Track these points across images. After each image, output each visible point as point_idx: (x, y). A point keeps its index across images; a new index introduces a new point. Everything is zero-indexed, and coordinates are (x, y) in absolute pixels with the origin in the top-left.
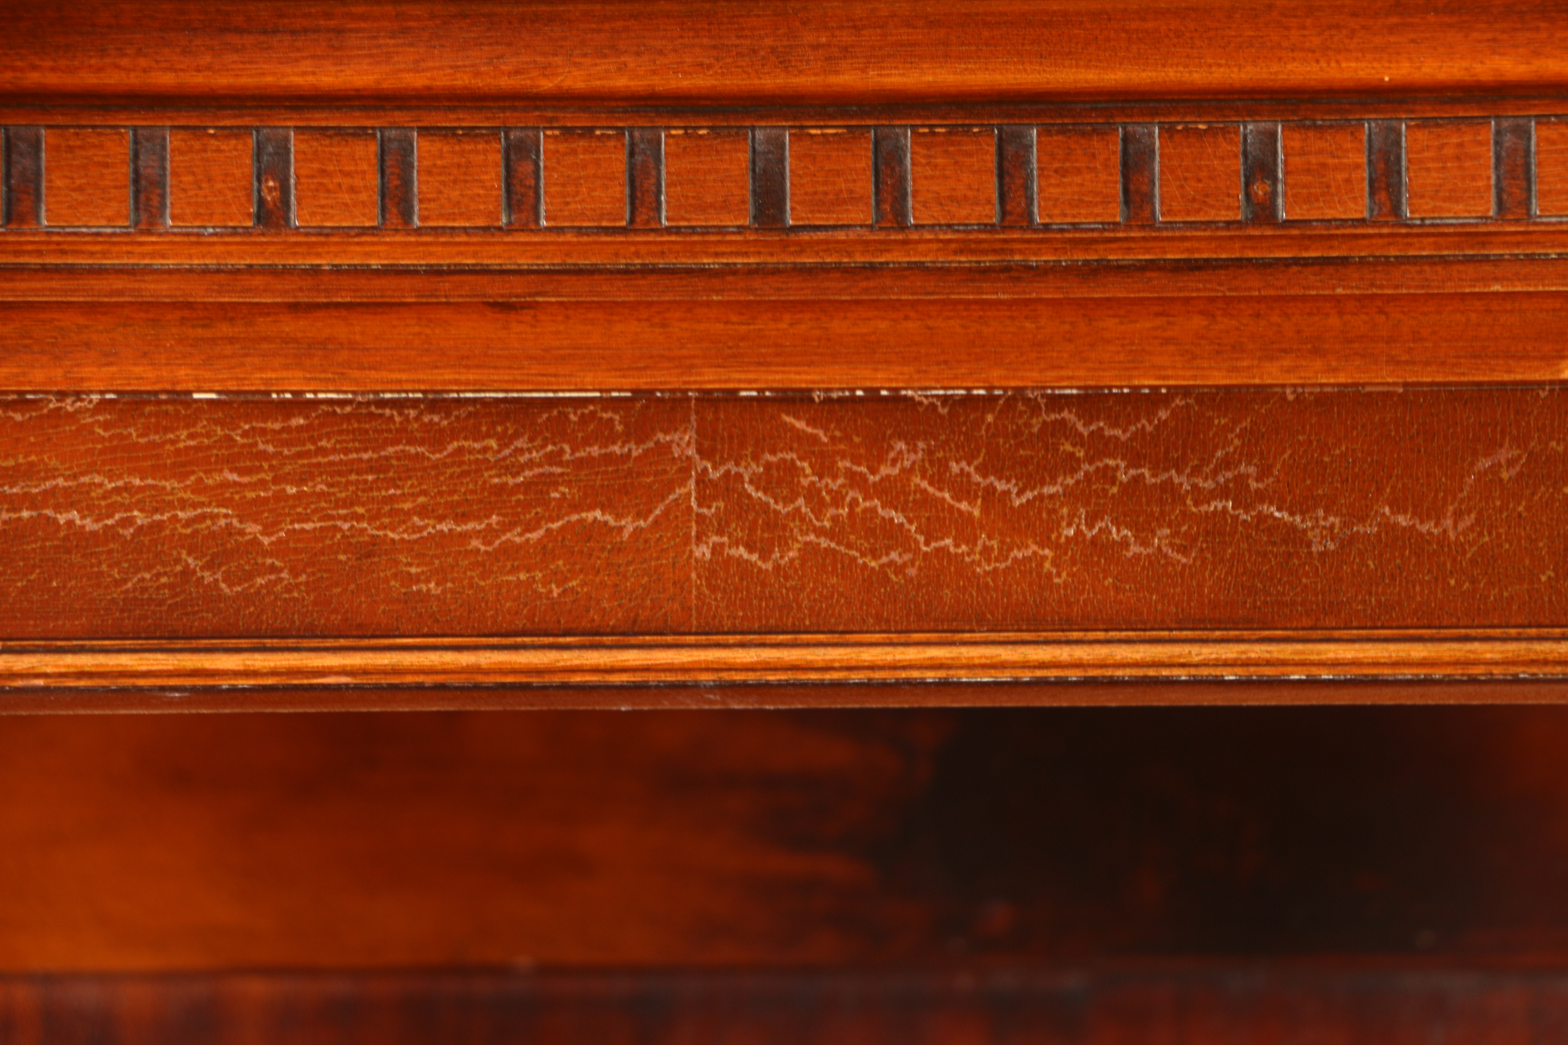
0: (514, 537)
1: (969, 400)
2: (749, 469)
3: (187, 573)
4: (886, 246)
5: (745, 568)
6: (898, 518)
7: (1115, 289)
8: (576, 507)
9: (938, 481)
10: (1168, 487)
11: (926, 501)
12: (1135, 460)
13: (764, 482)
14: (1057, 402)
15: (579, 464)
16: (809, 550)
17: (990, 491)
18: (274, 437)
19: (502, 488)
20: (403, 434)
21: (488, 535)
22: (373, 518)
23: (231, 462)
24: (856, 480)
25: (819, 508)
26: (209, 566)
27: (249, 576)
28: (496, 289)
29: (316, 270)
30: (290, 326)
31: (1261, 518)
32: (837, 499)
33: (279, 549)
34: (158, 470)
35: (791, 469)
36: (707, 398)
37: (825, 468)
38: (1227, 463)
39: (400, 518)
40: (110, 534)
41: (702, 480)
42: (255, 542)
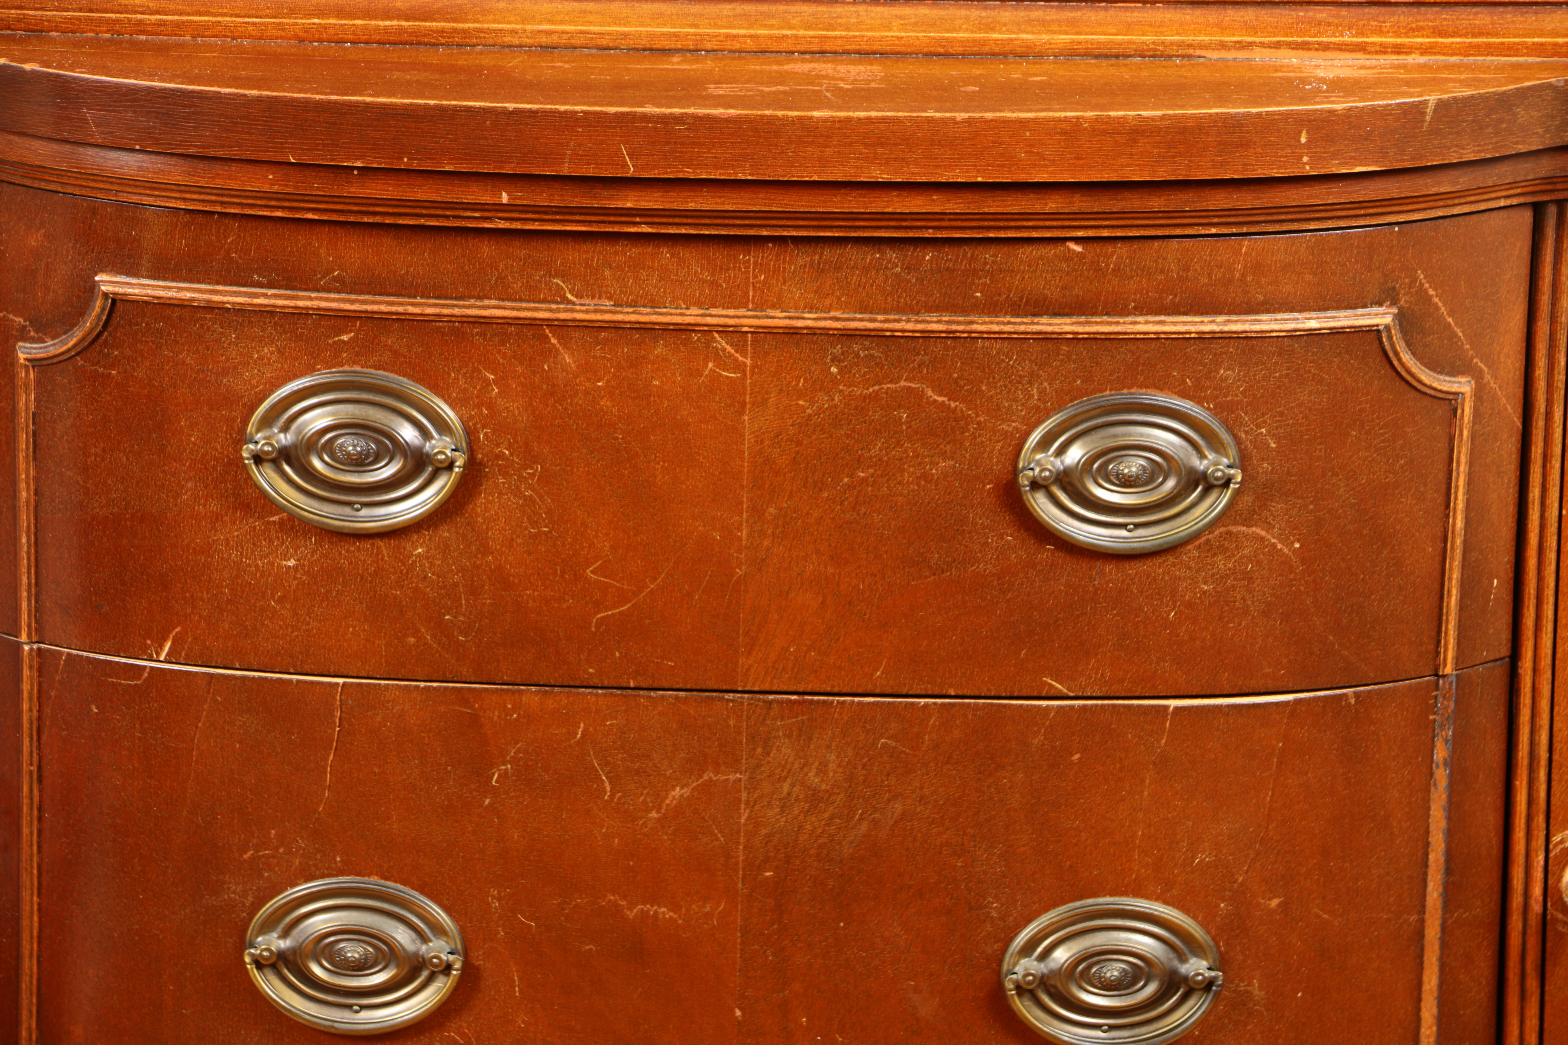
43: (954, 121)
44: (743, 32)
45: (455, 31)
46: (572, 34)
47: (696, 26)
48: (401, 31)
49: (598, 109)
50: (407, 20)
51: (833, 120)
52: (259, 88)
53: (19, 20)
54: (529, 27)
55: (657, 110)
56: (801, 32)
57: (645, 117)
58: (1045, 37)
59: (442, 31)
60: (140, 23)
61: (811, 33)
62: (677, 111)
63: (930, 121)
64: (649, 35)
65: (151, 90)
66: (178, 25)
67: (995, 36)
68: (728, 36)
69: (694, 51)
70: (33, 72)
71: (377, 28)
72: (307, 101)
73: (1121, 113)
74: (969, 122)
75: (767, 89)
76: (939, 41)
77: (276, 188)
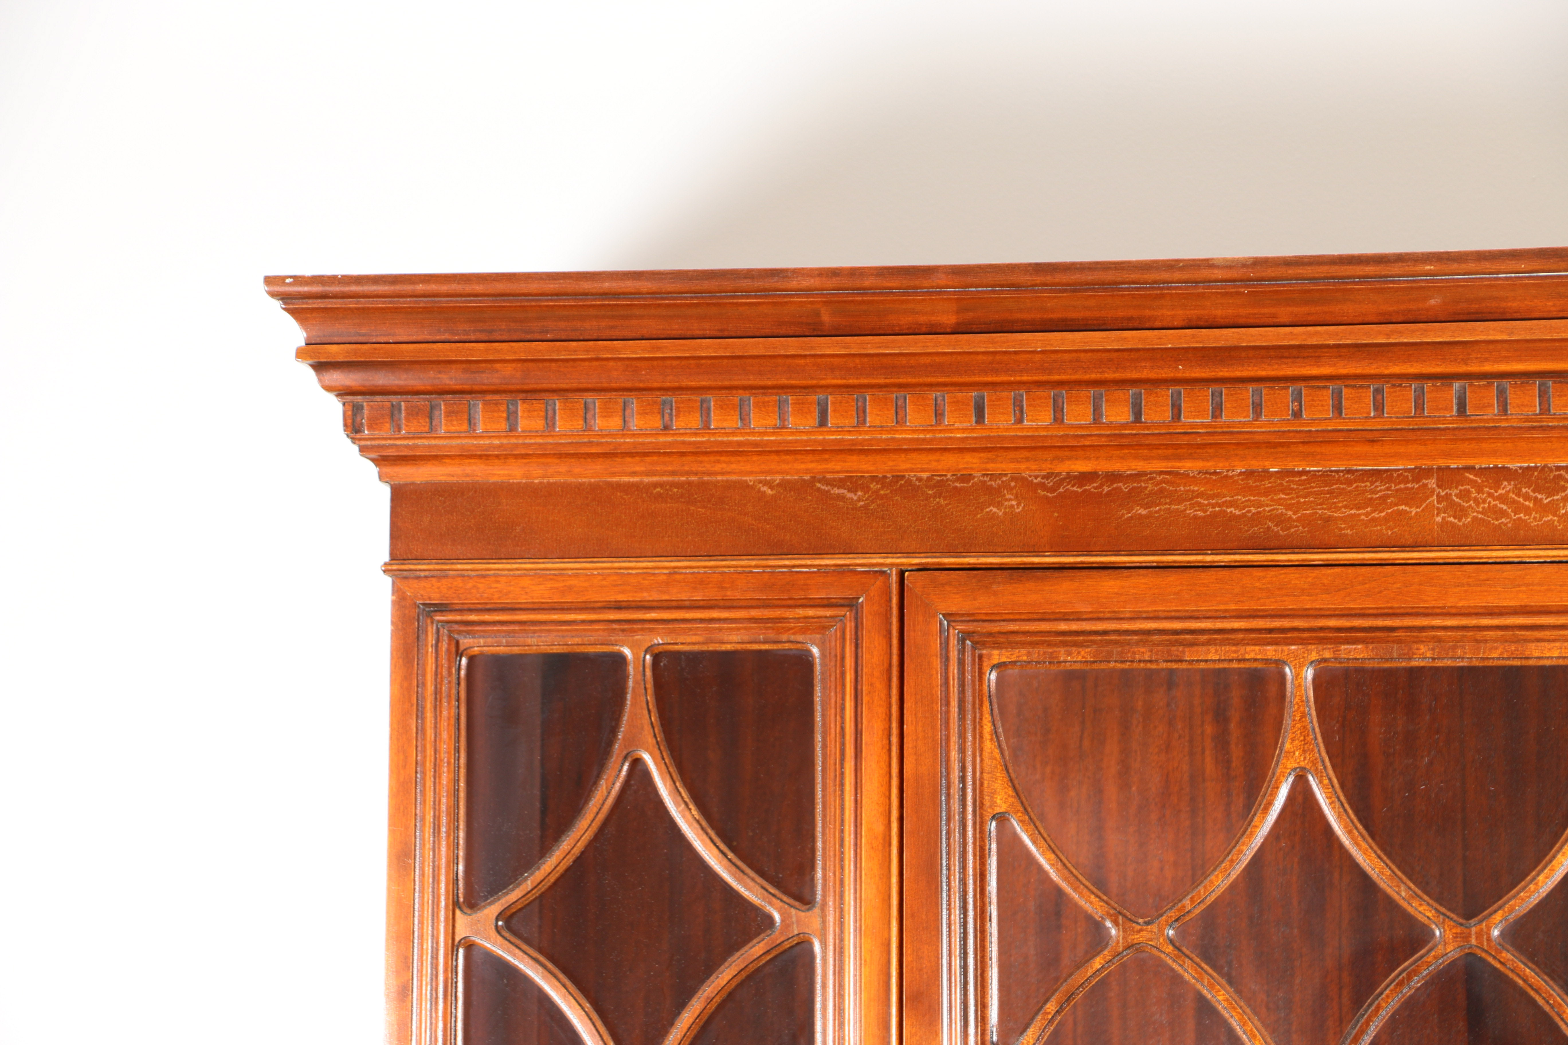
0: (1376, 515)
1: (1528, 468)
2: (1455, 492)
3: (1269, 528)
4: (1500, 420)
5: (1453, 525)
6: (1505, 507)
8: (1396, 505)
9: (1518, 495)
11: (1514, 502)
13: (1459, 496)
14: (1559, 468)
15: (1397, 490)
16: (1475, 519)
17: (1536, 498)
18: (1296, 483)
19: (1371, 499)
20: (1339, 481)
21: (1367, 514)
22: (1329, 509)
23: (1282, 491)
24: (1490, 495)
25: (1478, 504)
26: (1276, 525)
27: (1289, 529)
28: (1370, 436)
29: (1310, 431)
30: (1301, 448)
32: (1484, 501)
33: (1298, 520)
34: (1259, 494)
35: (1468, 491)
36: (1439, 469)
37: (1480, 490)
39: (1338, 509)
40: (1244, 515)
41: (1438, 495)
42: (1290, 517)
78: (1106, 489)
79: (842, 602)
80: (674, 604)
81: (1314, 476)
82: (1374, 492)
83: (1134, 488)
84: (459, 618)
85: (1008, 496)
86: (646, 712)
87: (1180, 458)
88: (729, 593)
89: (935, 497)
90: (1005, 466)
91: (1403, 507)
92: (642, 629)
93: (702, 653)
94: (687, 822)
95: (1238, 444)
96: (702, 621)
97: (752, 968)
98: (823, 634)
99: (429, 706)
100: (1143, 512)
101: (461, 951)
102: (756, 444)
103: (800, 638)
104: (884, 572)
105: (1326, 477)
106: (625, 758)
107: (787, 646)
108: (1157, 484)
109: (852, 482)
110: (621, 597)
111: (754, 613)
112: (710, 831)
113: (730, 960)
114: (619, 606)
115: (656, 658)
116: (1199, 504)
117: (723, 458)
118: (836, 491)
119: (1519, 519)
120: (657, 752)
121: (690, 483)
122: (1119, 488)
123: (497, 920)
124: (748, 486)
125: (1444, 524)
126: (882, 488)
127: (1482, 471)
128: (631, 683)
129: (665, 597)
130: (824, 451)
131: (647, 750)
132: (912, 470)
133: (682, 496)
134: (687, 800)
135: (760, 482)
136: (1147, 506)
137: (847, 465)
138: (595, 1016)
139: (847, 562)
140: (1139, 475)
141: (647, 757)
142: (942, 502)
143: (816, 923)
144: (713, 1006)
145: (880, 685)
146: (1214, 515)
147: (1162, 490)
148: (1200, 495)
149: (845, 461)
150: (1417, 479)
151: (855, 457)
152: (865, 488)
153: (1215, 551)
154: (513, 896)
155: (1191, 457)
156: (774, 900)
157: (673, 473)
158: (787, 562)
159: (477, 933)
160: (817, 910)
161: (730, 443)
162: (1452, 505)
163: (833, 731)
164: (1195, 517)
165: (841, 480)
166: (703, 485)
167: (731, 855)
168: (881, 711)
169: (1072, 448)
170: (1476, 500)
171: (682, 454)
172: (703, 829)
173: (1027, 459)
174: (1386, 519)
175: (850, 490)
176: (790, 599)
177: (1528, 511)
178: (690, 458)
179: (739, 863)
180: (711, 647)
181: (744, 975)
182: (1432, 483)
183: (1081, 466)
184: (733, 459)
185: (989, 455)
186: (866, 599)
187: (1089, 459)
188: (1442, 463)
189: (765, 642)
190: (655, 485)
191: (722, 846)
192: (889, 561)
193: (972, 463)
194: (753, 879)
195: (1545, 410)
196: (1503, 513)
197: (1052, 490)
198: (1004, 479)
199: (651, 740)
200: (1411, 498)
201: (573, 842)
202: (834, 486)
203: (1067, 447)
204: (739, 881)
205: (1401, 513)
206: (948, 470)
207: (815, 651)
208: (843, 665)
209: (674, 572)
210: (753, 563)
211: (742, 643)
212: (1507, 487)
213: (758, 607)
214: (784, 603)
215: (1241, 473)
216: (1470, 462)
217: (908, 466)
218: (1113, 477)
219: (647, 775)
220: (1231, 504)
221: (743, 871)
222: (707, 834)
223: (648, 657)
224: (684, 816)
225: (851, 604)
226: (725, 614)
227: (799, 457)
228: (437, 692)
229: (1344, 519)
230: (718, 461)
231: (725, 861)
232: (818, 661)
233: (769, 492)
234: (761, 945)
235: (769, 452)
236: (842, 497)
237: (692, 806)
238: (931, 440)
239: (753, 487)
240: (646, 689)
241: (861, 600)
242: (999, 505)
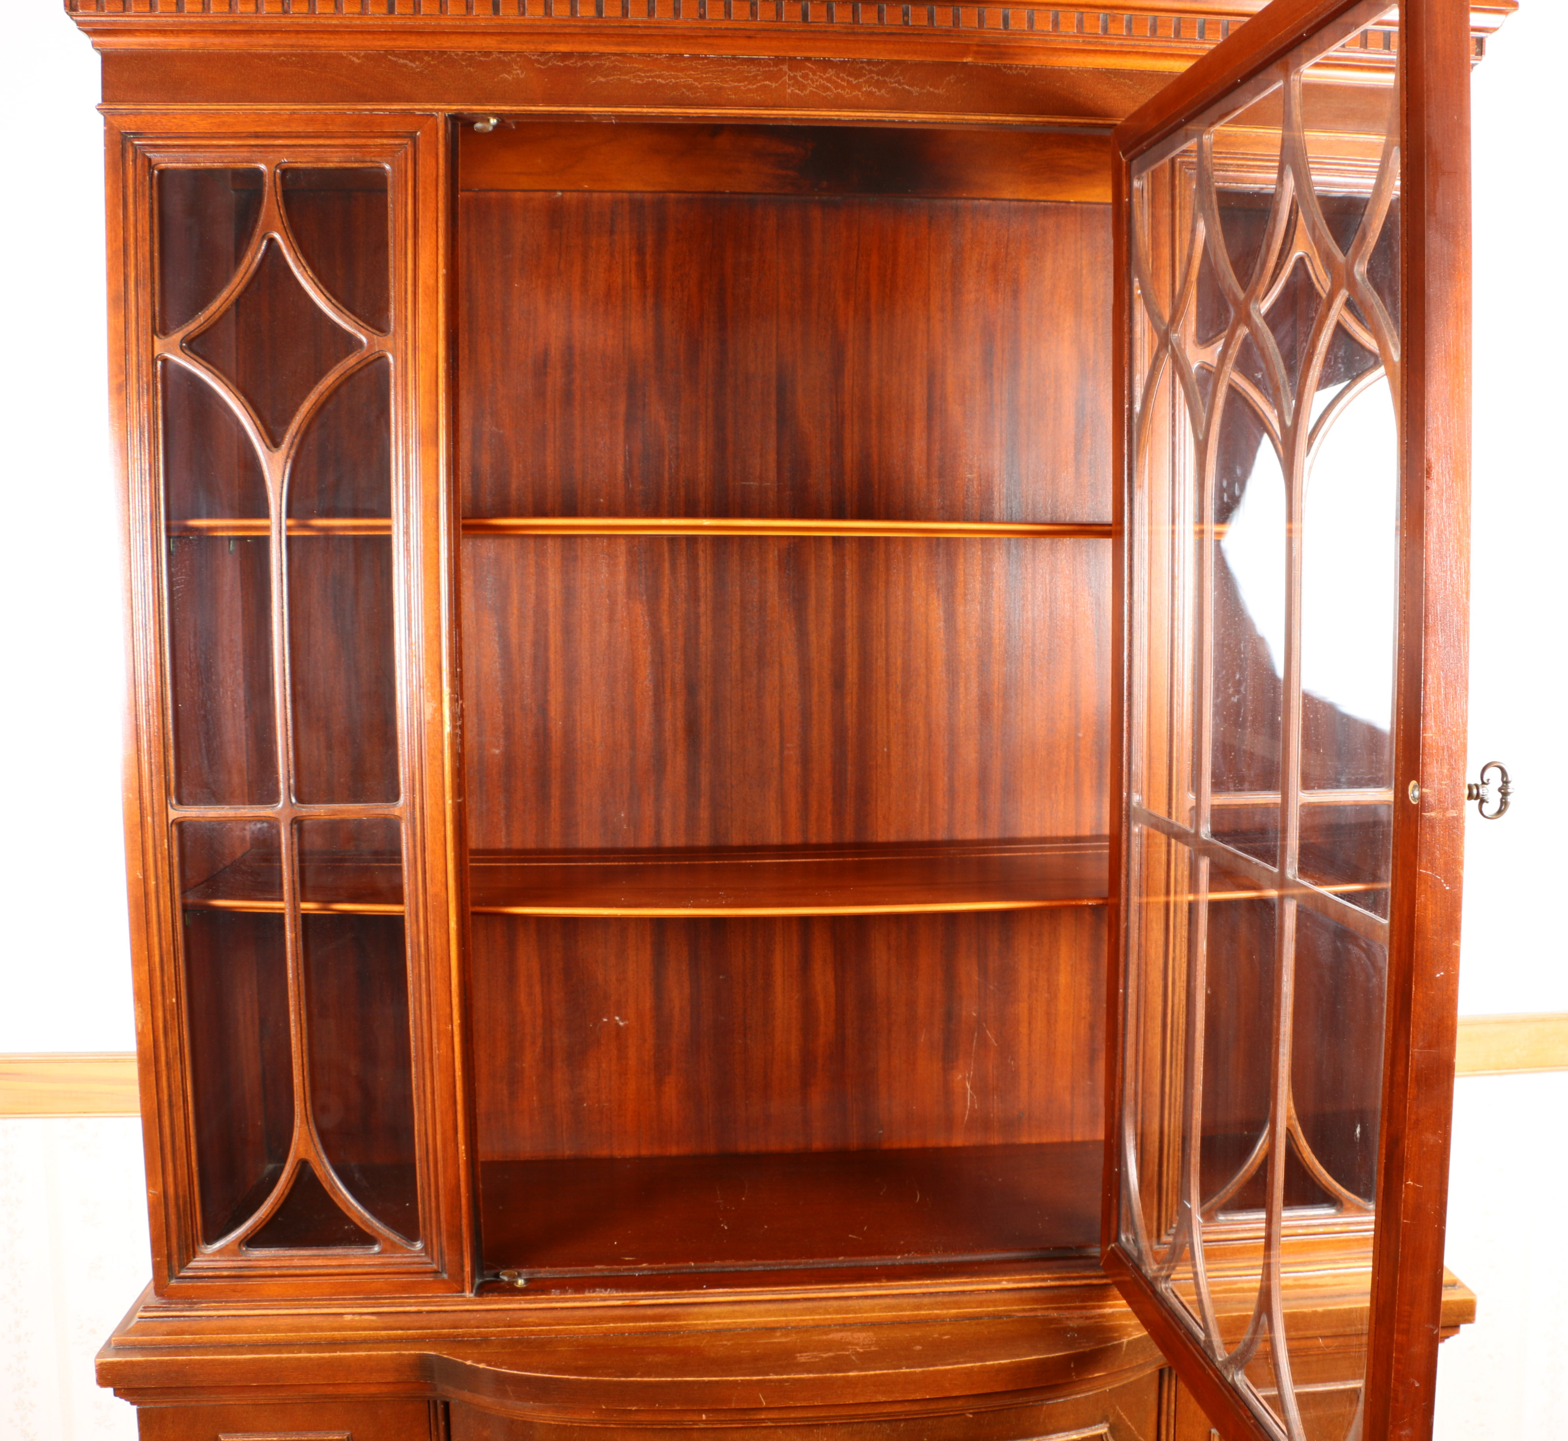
0: (750, 87)
1: (844, 61)
2: (799, 74)
3: (683, 93)
4: (828, 27)
5: (798, 95)
6: (829, 85)
7: (875, 38)
8: (763, 81)
9: (838, 77)
10: (885, 81)
11: (835, 82)
12: (878, 75)
13: (802, 77)
14: (862, 62)
15: (764, 72)
16: (811, 92)
17: (848, 81)
18: (702, 65)
19: (747, 77)
20: (727, 64)
21: (745, 86)
22: (721, 82)
23: (692, 69)
24: (821, 77)
25: (813, 82)
26: (688, 91)
27: (696, 93)
28: (748, 33)
29: (710, 29)
30: (705, 40)
31: (903, 88)
32: (817, 81)
33: (702, 88)
34: (677, 71)
35: (807, 74)
36: (790, 58)
37: (814, 74)
38: (897, 76)
39: (727, 82)
40: (667, 84)
41: (789, 76)
42: (697, 87)
43: (915, 1373)
44: (808, 1318)
45: (675, 1325)
46: (730, 1324)
47: (785, 1316)
48: (651, 1327)
49: (748, 1378)
50: (653, 1321)
51: (859, 1376)
52: (588, 1375)
53: (477, 1333)
54: (709, 1322)
55: (776, 1377)
56: (834, 1316)
57: (770, 1381)
58: (945, 1312)
59: (669, 1326)
60: (532, 1331)
61: (839, 1316)
62: (785, 1377)
63: (904, 1373)
64: (765, 1322)
65: (536, 1378)
66: (549, 1331)
67: (923, 1312)
68: (801, 1320)
69: (785, 1329)
70: (483, 1369)
71: (640, 1327)
72: (610, 1382)
73: (991, 1363)
74: (922, 1372)
75: (825, 1355)
76: (897, 1316)
77: (596, 1417)
78: (579, 64)
79: (405, 134)
80: (294, 135)
81: (712, 60)
82: (750, 72)
83: (597, 64)
84: (150, 142)
85: (515, 67)
86: (276, 207)
87: (627, 44)
88: (330, 127)
89: (467, 66)
90: (513, 46)
91: (767, 82)
92: (273, 152)
93: (314, 169)
94: (305, 279)
95: (664, 36)
96: (313, 146)
97: (349, 373)
98: (393, 157)
99: (131, 200)
100: (603, 80)
101: (159, 363)
102: (347, 26)
103: (378, 159)
104: (433, 115)
105: (719, 61)
106: (263, 238)
107: (370, 165)
108: (612, 62)
109: (412, 55)
110: (258, 129)
111: (348, 141)
112: (320, 285)
113: (335, 368)
114: (257, 136)
115: (284, 172)
116: (639, 76)
117: (325, 36)
118: (401, 61)
119: (838, 93)
120: (284, 232)
121: (304, 54)
122: (587, 64)
123: (182, 342)
124: (343, 57)
125: (793, 93)
126: (432, 60)
127: (817, 62)
128: (267, 188)
129: (288, 130)
130: (393, 32)
131: (278, 232)
132: (452, 48)
133: (298, 63)
134: (305, 265)
135: (351, 54)
136: (605, 76)
137: (409, 43)
138: (247, 405)
139: (408, 107)
140: (602, 54)
141: (277, 236)
142: (472, 70)
143: (390, 344)
144: (324, 398)
145: (431, 189)
146: (649, 83)
147: (615, 66)
148: (640, 70)
149: (407, 41)
150: (776, 65)
151: (413, 38)
152: (421, 60)
153: (649, 105)
154: (192, 327)
155: (634, 44)
156: (363, 329)
157: (292, 46)
158: (369, 107)
159: (169, 352)
160: (390, 335)
161: (329, 25)
162: (797, 82)
163: (401, 219)
164: (637, 84)
165: (405, 54)
166: (312, 56)
167: (334, 301)
168: (432, 206)
169: (557, 34)
170: (812, 80)
171: (297, 32)
172: (315, 283)
173: (528, 42)
174: (757, 89)
175: (411, 61)
176: (371, 132)
177: (843, 88)
178: (304, 35)
179: (339, 306)
180: (320, 165)
181: (344, 378)
182: (785, 68)
183: (563, 48)
184: (332, 37)
185: (503, 38)
186: (422, 133)
187: (567, 43)
188: (792, 54)
189: (356, 162)
190: (280, 55)
191: (328, 295)
192: (437, 107)
193: (490, 43)
194: (349, 317)
195: (855, 20)
196: (828, 89)
197: (544, 64)
198: (513, 56)
199: (280, 225)
200: (771, 77)
201: (230, 292)
202: (399, 58)
203: (554, 34)
204: (340, 317)
205: (766, 86)
206: (476, 48)
207: (387, 167)
208: (406, 176)
209: (293, 112)
210: (346, 107)
211: (340, 162)
212: (831, 72)
213: (350, 137)
214: (367, 135)
215: (666, 57)
216: (810, 55)
217: (449, 44)
218: (584, 56)
219: (279, 249)
220: (658, 77)
221: (342, 311)
222: (318, 287)
223: (278, 171)
224: (303, 275)
225: (412, 136)
226: (328, 142)
227: (376, 36)
228: (135, 192)
229: (731, 89)
230: (322, 38)
231: (330, 305)
232: (390, 175)
233: (357, 61)
234: (355, 358)
235: (356, 32)
236: (405, 66)
237: (308, 269)
238: (463, 27)
239: (345, 58)
240: (276, 192)
241: (418, 133)
242: (509, 73)
